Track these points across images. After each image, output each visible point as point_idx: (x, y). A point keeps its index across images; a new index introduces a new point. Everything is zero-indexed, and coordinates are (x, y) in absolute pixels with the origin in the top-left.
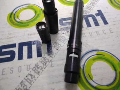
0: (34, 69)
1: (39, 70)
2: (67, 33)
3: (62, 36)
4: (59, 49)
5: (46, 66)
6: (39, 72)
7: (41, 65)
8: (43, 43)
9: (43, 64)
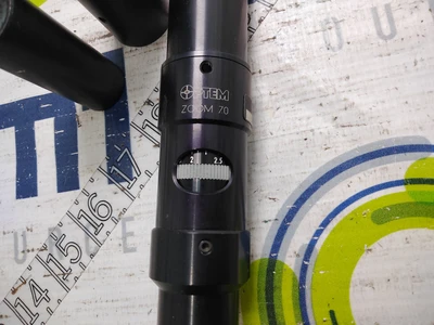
0: (44, 256)
1: (66, 263)
5: (99, 244)
6: (66, 273)
7: (74, 234)
9: (86, 230)
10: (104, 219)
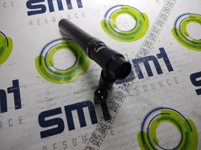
0: (92, 140)
1: (98, 141)
2: (124, 87)
3: (118, 91)
4: (117, 111)
5: (106, 135)
6: (98, 143)
7: (98, 133)
8: (96, 104)
9: (101, 132)
10: (105, 129)
